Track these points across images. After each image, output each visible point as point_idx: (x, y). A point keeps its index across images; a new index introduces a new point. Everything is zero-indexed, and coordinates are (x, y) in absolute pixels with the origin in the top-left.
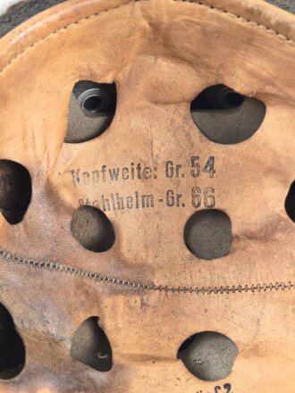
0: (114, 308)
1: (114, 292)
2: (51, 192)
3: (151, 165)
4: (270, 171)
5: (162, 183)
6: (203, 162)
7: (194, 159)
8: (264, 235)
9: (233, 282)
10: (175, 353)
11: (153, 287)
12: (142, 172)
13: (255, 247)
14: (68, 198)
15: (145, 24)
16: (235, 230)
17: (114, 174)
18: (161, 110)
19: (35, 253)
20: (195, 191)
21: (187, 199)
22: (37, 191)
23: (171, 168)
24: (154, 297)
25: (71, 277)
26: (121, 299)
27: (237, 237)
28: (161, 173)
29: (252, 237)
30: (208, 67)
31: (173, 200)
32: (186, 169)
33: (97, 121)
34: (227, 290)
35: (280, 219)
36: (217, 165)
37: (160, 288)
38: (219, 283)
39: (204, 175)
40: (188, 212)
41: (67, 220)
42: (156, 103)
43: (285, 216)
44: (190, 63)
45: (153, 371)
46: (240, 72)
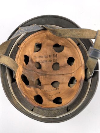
0: (41, 78)
1: (41, 75)
2: (32, 60)
3: (47, 55)
4: (65, 57)
5: (49, 58)
6: (55, 55)
7: (54, 55)
8: (64, 66)
9: (60, 74)
10: (50, 84)
11: (47, 75)
12: (46, 57)
13: (63, 68)
14: (34, 61)
15: (46, 35)
16: (60, 66)
17: (41, 57)
18: (48, 47)
19: (30, 69)
20: (54, 60)
21: (53, 61)
22: (30, 60)
23: (50, 56)
24: (47, 76)
25: (35, 72)
26: (42, 76)
27: (60, 67)
28: (49, 57)
29: (62, 67)
30: (55, 41)
31: (50, 61)
32: (52, 56)
33: (38, 49)
34: (59, 75)
35: (66, 64)
36: (57, 56)
37: (48, 75)
38: (57, 74)
39: (55, 57)
40: (53, 63)
41: (34, 64)
42: (48, 46)
43: (67, 63)
44: (53, 40)
45: (47, 86)
46: (60, 42)
